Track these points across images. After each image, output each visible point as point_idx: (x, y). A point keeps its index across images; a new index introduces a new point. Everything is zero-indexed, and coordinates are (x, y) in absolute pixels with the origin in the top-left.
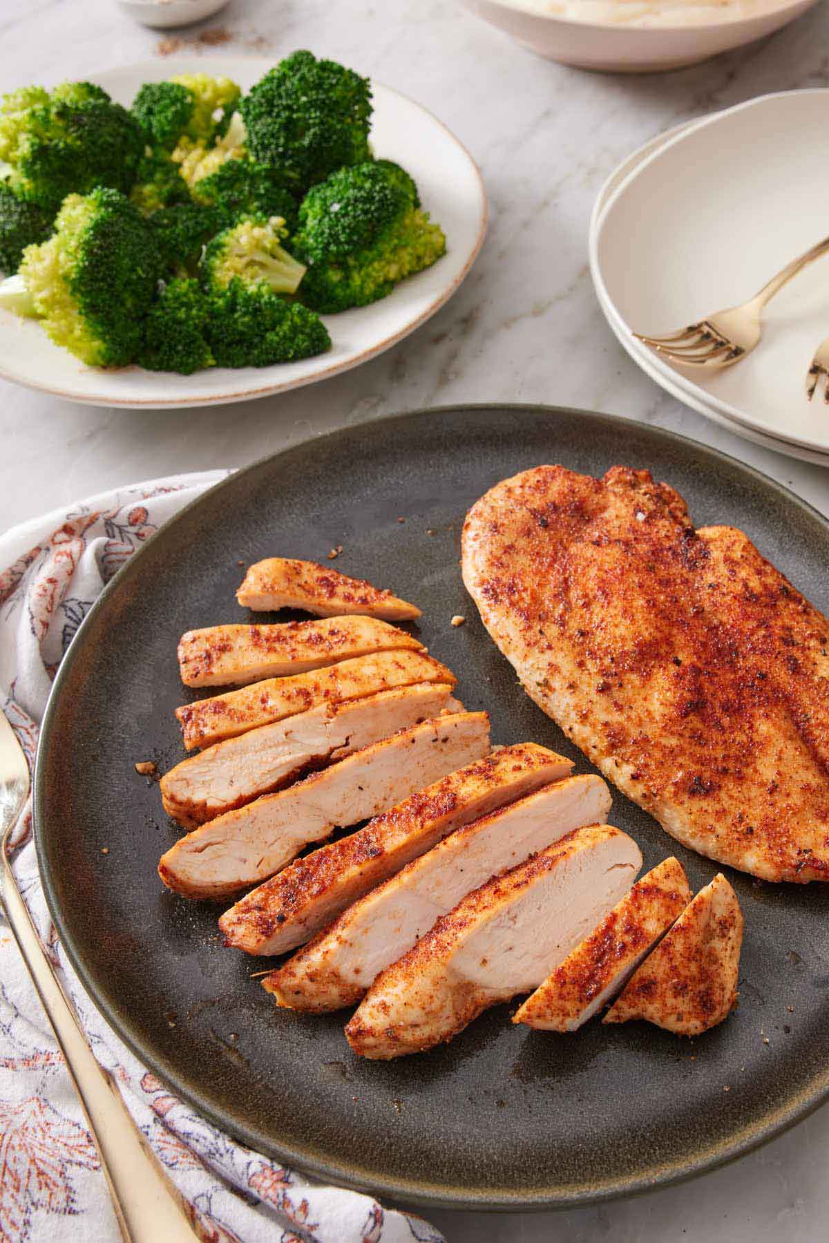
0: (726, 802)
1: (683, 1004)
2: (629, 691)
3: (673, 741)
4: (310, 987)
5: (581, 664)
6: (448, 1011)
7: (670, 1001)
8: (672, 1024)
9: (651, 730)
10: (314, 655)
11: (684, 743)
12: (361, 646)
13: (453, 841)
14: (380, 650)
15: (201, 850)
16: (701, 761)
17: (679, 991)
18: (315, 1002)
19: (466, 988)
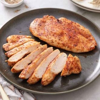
0: (79, 46)
1: (77, 69)
2: (62, 39)
3: (70, 42)
4: (33, 80)
5: (55, 38)
6: (52, 76)
7: (75, 69)
8: (76, 73)
9: (67, 42)
10: (21, 43)
11: (71, 41)
12: (27, 41)
13: (44, 60)
14: (29, 41)
15: (17, 66)
16: (74, 43)
17: (76, 68)
18: (34, 82)
19: (53, 73)
